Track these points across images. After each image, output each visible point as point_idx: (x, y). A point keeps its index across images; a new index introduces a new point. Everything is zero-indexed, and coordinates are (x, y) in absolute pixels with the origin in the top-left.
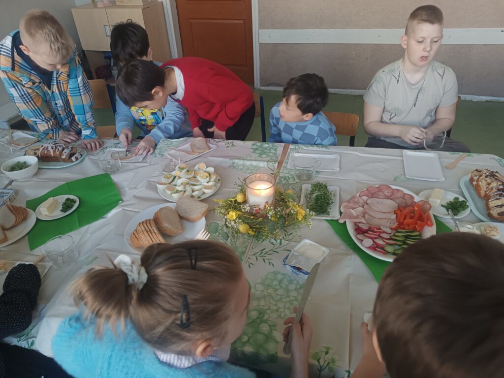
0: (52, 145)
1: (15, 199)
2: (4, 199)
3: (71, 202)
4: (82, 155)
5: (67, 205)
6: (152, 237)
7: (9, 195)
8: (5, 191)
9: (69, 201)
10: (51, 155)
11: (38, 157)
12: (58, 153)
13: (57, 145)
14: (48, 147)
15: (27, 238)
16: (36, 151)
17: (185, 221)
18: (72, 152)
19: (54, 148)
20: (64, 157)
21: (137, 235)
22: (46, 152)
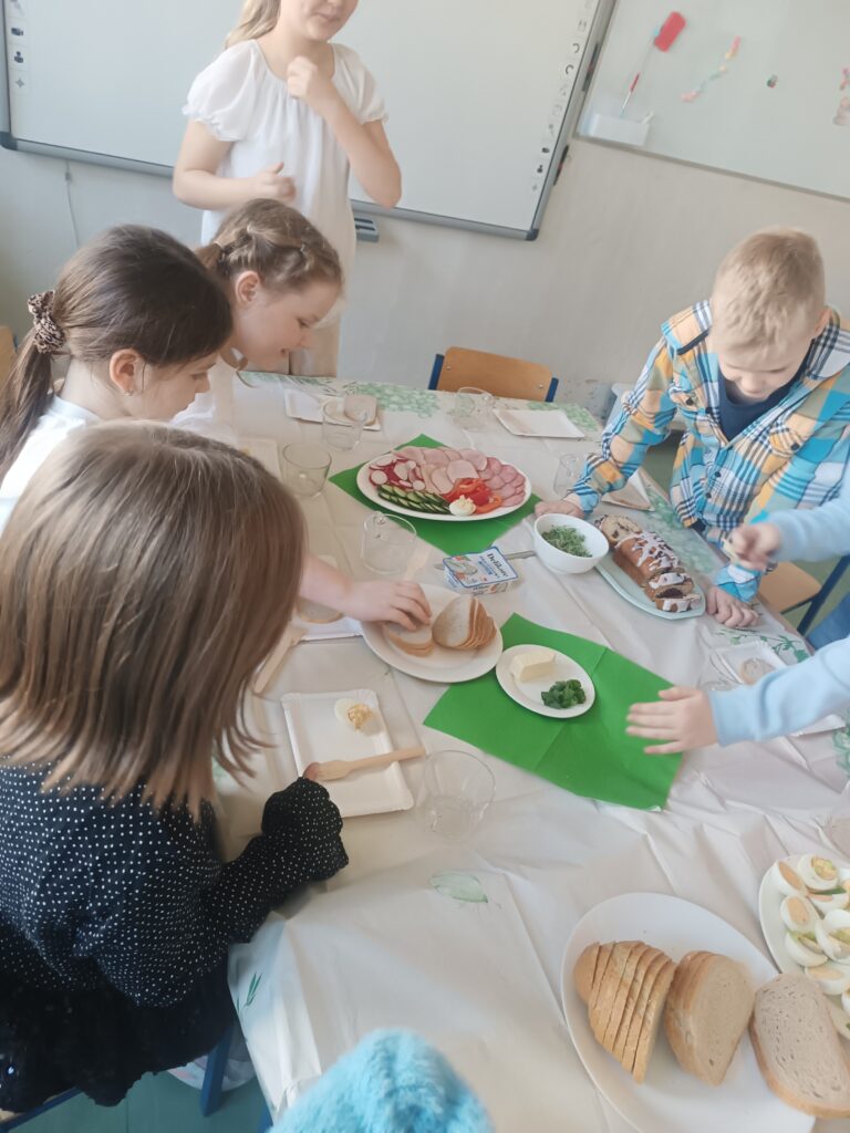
0: (656, 544)
1: (504, 591)
2: (488, 576)
3: (576, 695)
4: (689, 609)
5: (564, 694)
6: (627, 1022)
7: (502, 577)
8: (505, 566)
9: (572, 692)
10: (637, 561)
11: (612, 545)
12: (651, 569)
13: (666, 551)
14: (646, 542)
15: (445, 690)
16: (621, 532)
17: (750, 1050)
18: (678, 587)
19: (656, 553)
20: (654, 585)
21: (601, 969)
22: (634, 549)
